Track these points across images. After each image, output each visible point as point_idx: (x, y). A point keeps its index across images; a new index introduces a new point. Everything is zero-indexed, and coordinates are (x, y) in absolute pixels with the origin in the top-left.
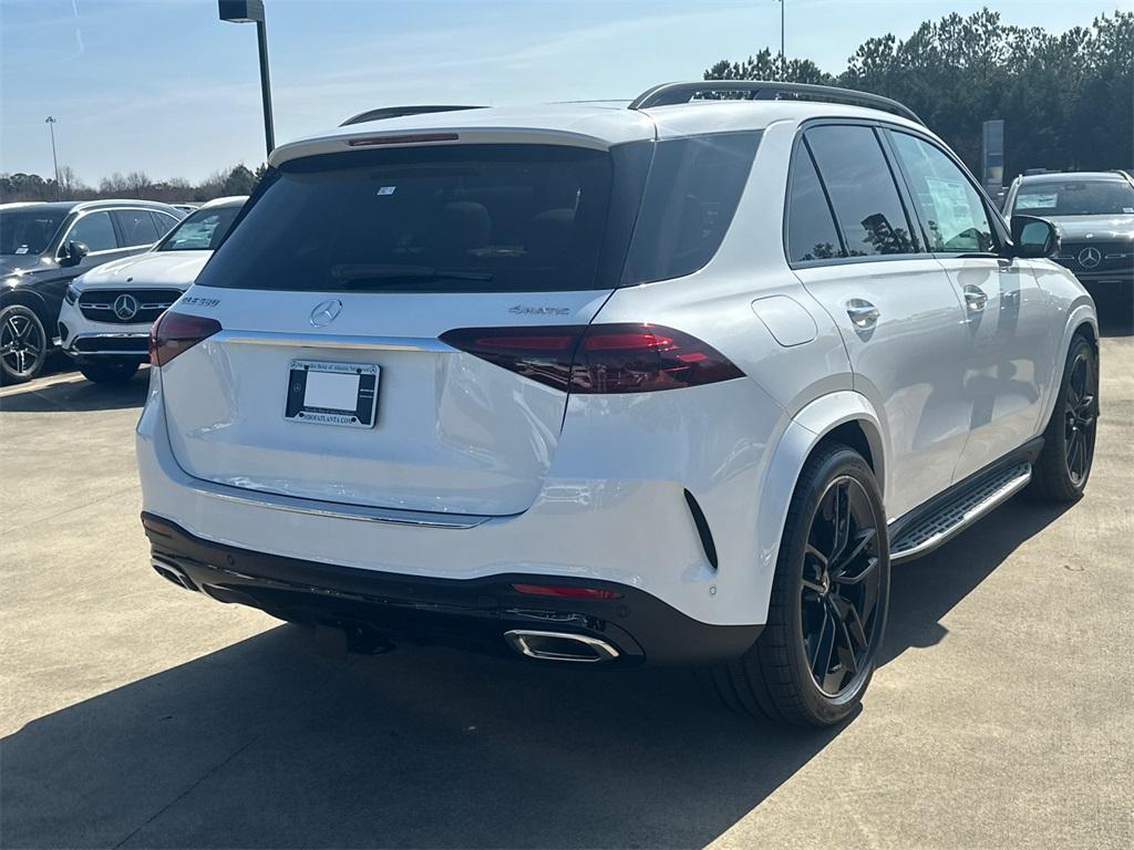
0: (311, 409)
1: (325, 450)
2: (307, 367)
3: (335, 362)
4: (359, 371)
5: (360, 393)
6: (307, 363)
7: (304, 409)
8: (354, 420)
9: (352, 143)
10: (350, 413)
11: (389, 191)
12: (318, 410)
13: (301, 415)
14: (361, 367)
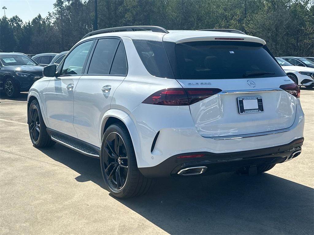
0: (246, 110)
1: (253, 120)
2: (243, 99)
3: (250, 97)
4: (257, 98)
5: (258, 104)
6: (243, 98)
7: (244, 110)
8: (259, 111)
9: (215, 39)
10: (257, 109)
11: (233, 52)
12: (248, 110)
13: (245, 112)
14: (258, 97)
